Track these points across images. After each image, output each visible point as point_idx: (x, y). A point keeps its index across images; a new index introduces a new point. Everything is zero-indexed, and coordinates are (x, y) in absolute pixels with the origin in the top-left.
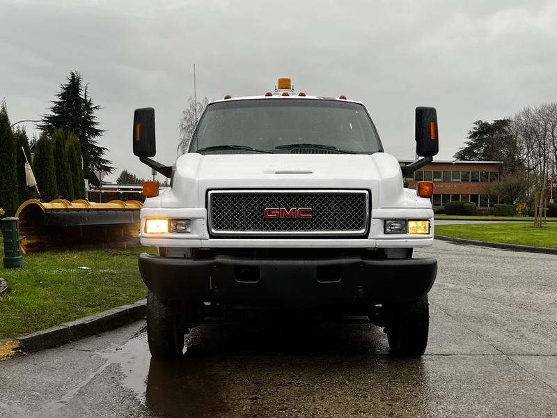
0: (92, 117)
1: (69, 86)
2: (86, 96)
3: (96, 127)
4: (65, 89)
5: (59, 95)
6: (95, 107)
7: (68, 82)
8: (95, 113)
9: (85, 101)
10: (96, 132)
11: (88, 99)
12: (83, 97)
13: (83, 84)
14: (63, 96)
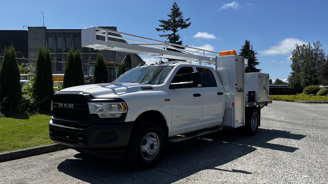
0: (255, 57)
1: (245, 46)
2: (252, 49)
3: (256, 61)
4: (243, 47)
5: (241, 50)
6: (256, 53)
7: (244, 44)
8: (256, 55)
9: (251, 51)
10: (257, 63)
11: (253, 50)
12: (251, 50)
13: (251, 44)
14: (242, 50)
